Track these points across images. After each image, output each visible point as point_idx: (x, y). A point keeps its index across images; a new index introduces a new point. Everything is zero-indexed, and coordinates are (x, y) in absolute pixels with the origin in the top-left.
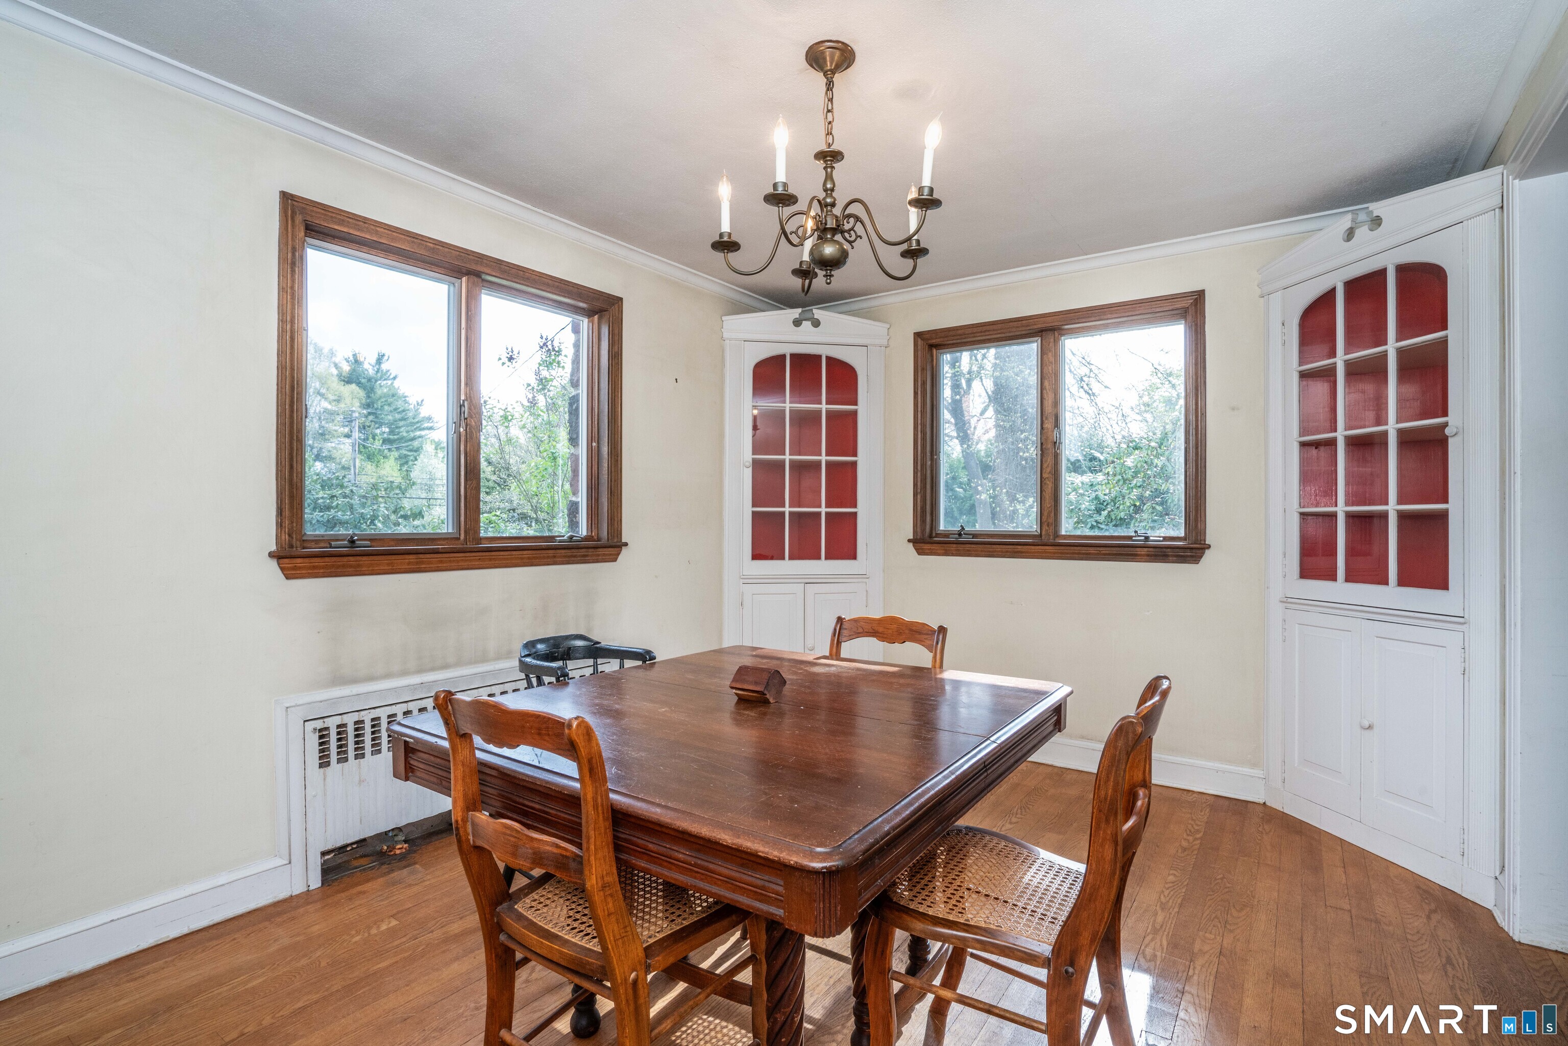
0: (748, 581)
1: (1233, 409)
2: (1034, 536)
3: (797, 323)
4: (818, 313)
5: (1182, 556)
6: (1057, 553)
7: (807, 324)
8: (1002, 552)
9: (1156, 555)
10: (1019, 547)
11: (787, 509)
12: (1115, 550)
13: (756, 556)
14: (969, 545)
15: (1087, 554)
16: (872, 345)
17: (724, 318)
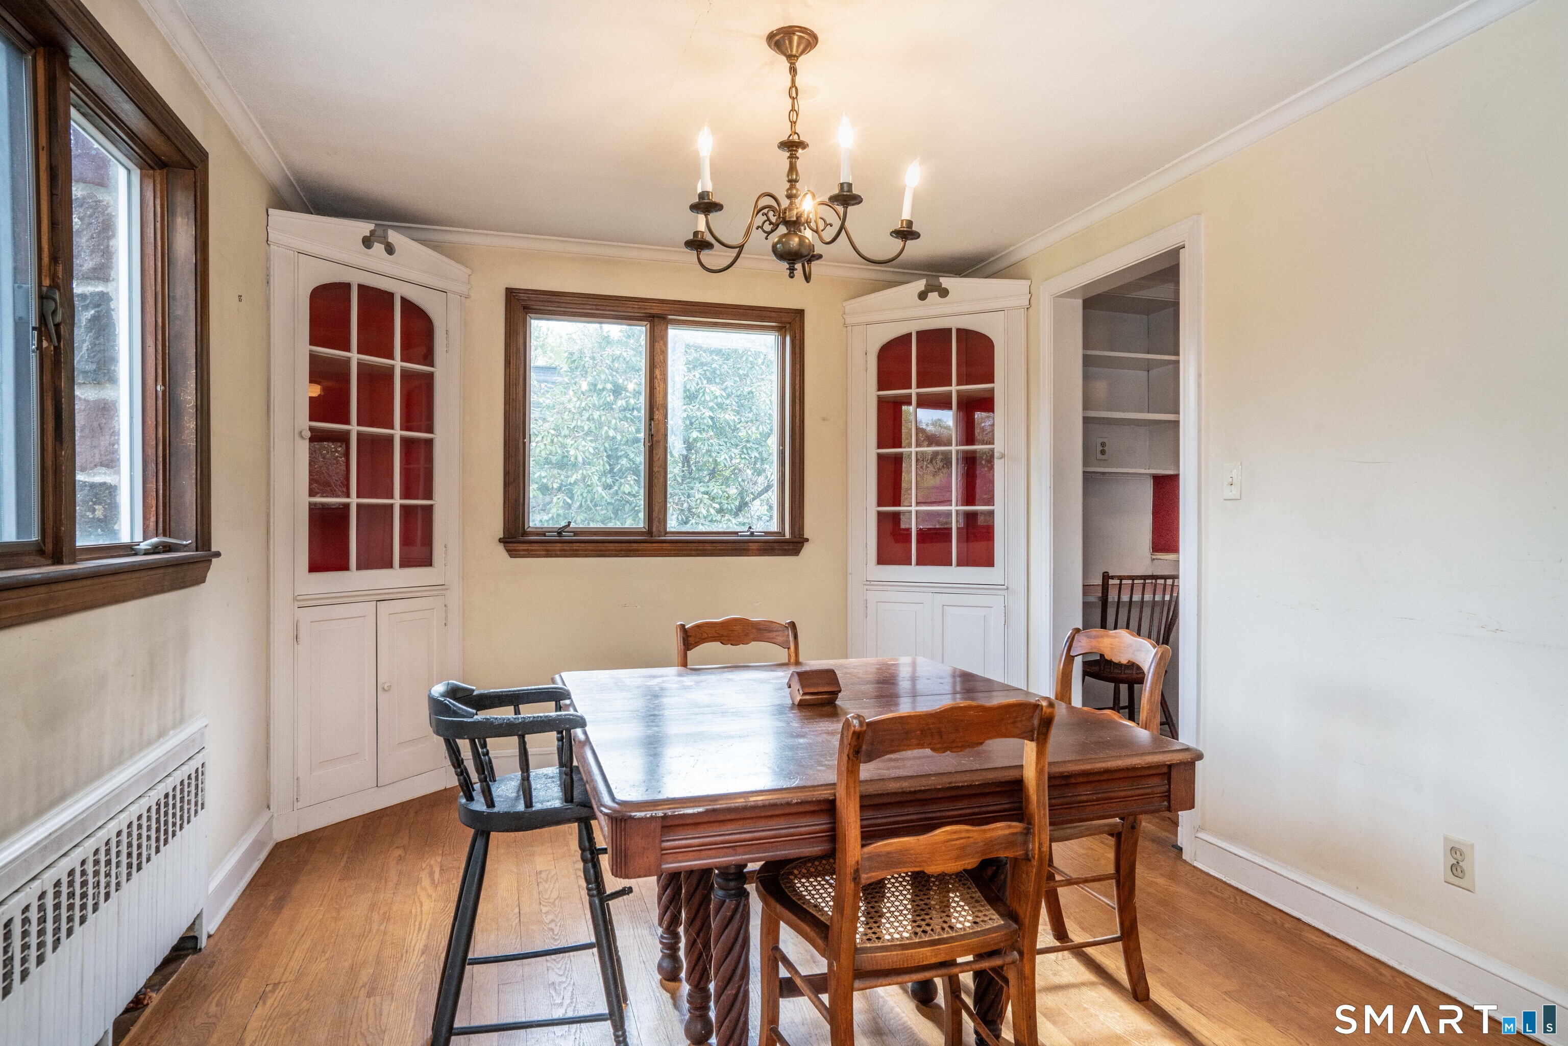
0: (302, 603)
1: (824, 419)
2: (641, 533)
3: (367, 242)
4: (394, 237)
5: (786, 550)
6: (674, 550)
7: (379, 248)
8: (616, 550)
9: (764, 550)
10: (635, 545)
11: (354, 501)
12: (730, 546)
13: (314, 568)
14: (578, 544)
15: (703, 550)
16: (454, 293)
17: (271, 211)
